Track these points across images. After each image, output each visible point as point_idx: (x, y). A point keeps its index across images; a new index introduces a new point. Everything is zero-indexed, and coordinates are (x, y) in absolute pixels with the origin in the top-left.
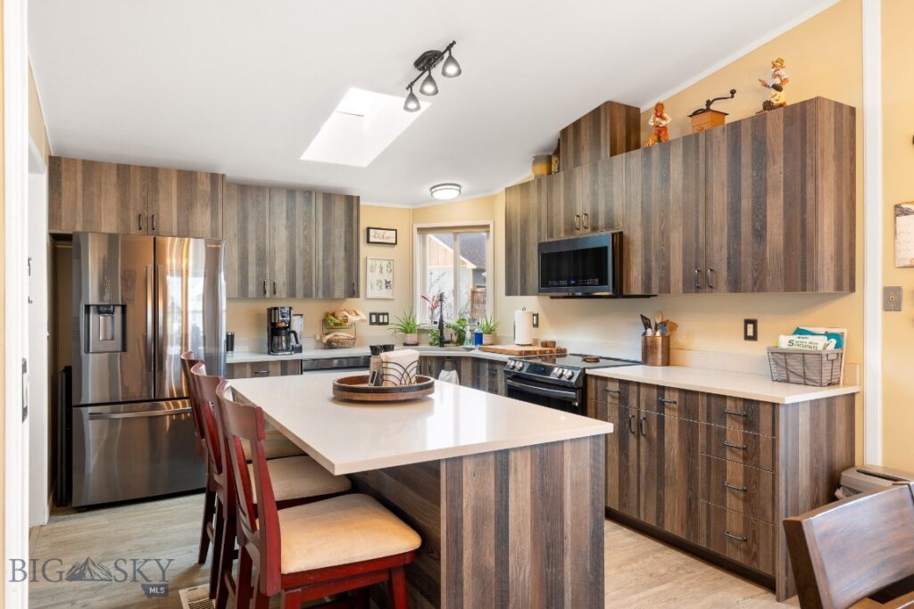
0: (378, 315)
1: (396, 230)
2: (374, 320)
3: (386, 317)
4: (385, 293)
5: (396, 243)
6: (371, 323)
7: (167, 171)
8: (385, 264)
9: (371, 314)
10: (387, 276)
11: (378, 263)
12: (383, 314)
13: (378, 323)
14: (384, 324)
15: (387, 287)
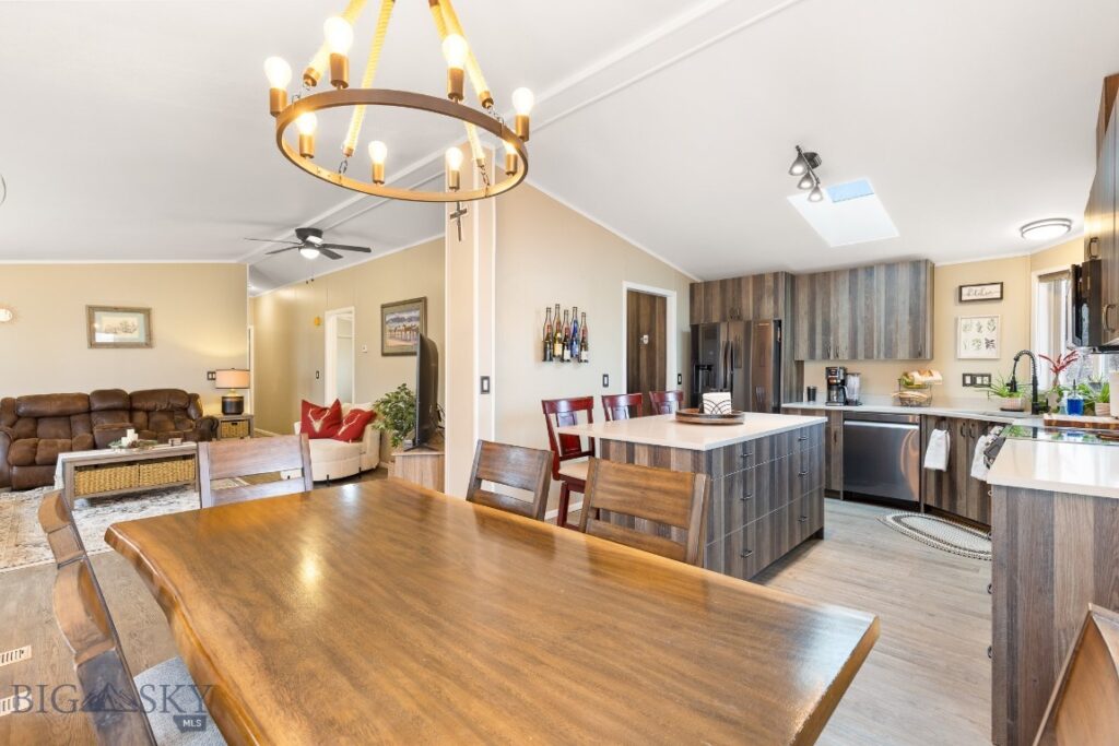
0: (973, 377)
1: (1002, 284)
2: (968, 380)
3: (986, 378)
4: (985, 353)
5: (1001, 298)
6: (964, 384)
7: (747, 278)
8: (984, 322)
9: (964, 375)
10: (987, 334)
11: (975, 321)
12: (982, 376)
13: (973, 383)
14: (982, 385)
15: (987, 346)
